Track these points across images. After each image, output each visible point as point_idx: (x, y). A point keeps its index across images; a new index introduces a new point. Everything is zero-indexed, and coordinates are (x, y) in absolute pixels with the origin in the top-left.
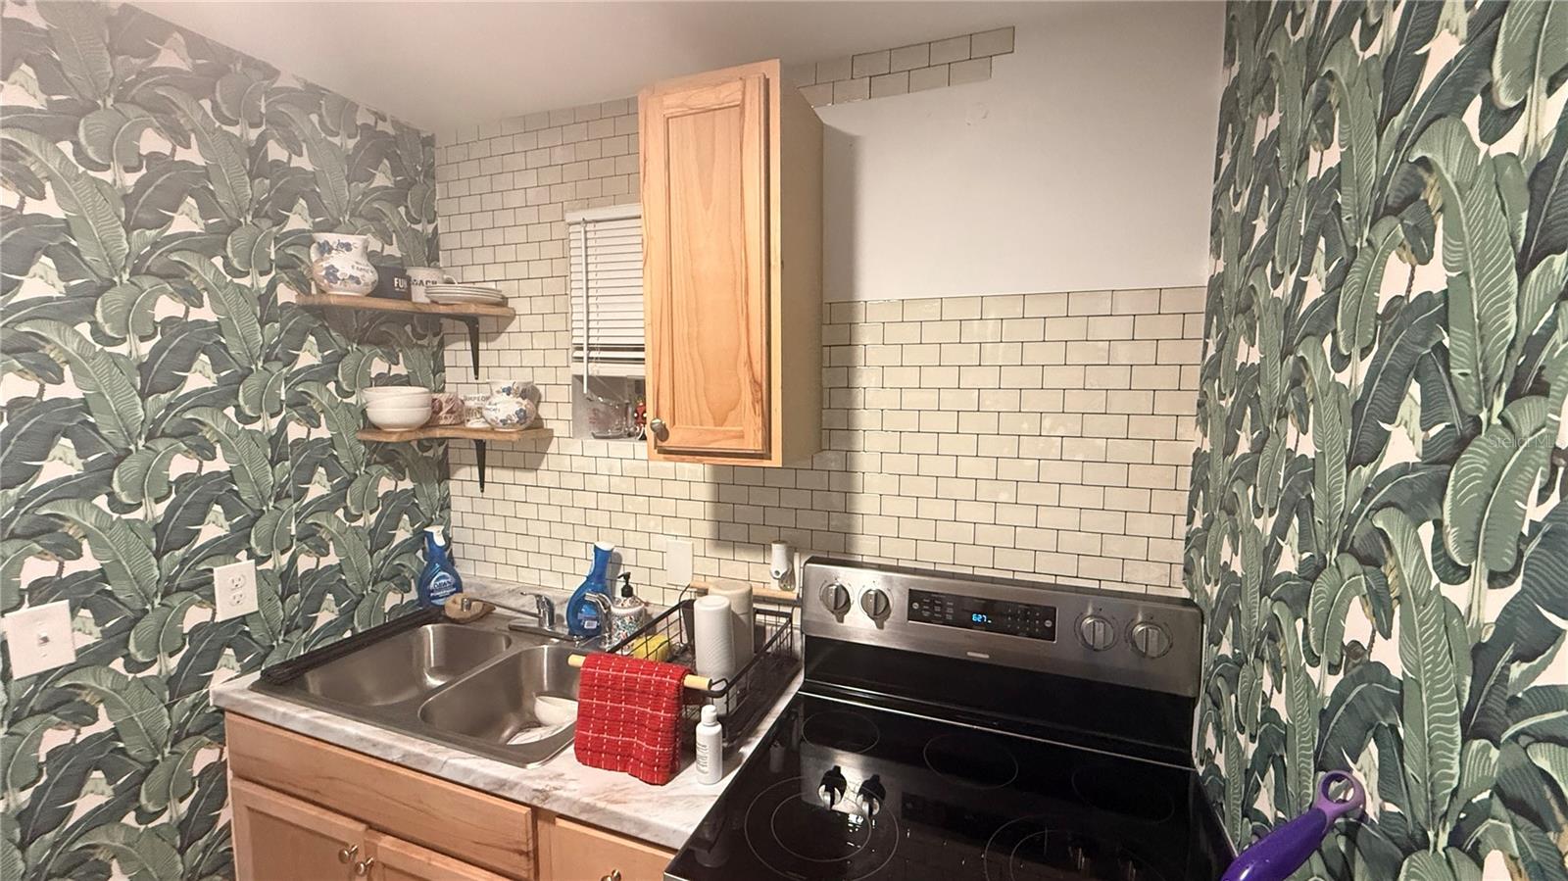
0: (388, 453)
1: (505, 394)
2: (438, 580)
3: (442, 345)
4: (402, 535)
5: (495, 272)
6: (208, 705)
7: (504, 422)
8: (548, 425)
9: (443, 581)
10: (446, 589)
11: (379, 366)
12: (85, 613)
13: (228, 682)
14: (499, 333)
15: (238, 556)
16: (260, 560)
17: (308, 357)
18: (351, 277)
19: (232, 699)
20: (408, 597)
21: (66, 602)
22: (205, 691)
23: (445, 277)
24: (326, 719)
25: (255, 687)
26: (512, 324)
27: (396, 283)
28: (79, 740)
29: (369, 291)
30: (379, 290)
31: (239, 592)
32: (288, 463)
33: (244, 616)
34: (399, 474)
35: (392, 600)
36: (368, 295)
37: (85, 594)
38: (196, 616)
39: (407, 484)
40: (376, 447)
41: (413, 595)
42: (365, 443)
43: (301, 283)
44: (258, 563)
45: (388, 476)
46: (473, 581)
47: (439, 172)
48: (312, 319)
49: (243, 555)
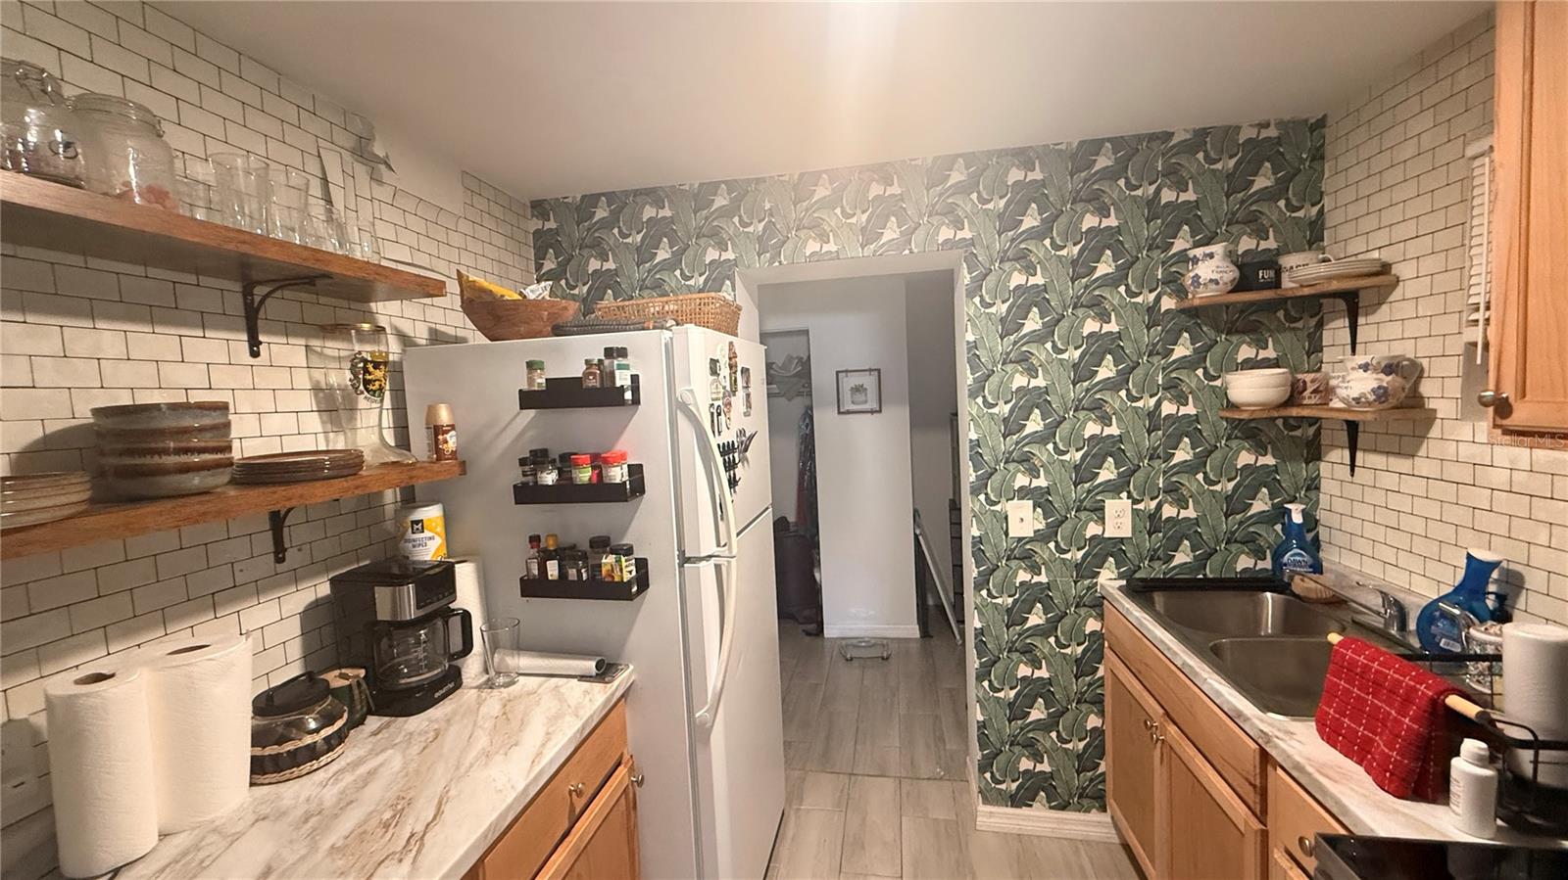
0: (1251, 429)
1: (1361, 371)
2: (1292, 556)
3: (1320, 325)
4: (1260, 505)
5: (1380, 238)
6: (1096, 591)
7: (1357, 400)
8: (1431, 405)
9: (1298, 558)
10: (1301, 567)
11: (1246, 352)
12: (1039, 510)
13: (1108, 579)
14: (1380, 304)
15: (1121, 495)
16: (1135, 502)
17: (1182, 350)
18: (1211, 281)
19: (1108, 591)
20: (1261, 565)
21: (1031, 502)
22: (1095, 581)
23: (1321, 256)
24: (1148, 621)
25: (1120, 588)
26: (1394, 293)
27: (1261, 275)
28: (1033, 582)
29: (1230, 288)
30: (1240, 286)
31: (1120, 520)
32: (1160, 432)
33: (1122, 539)
34: (1260, 449)
35: (1244, 562)
36: (1230, 292)
37: (1041, 499)
38: (1093, 529)
39: (1269, 460)
40: (1239, 424)
41: (1267, 564)
42: (1227, 419)
43: (1181, 292)
44: (1133, 503)
45: (1248, 450)
46: (1334, 567)
47: (1328, 151)
48: (1188, 319)
49: (1124, 495)
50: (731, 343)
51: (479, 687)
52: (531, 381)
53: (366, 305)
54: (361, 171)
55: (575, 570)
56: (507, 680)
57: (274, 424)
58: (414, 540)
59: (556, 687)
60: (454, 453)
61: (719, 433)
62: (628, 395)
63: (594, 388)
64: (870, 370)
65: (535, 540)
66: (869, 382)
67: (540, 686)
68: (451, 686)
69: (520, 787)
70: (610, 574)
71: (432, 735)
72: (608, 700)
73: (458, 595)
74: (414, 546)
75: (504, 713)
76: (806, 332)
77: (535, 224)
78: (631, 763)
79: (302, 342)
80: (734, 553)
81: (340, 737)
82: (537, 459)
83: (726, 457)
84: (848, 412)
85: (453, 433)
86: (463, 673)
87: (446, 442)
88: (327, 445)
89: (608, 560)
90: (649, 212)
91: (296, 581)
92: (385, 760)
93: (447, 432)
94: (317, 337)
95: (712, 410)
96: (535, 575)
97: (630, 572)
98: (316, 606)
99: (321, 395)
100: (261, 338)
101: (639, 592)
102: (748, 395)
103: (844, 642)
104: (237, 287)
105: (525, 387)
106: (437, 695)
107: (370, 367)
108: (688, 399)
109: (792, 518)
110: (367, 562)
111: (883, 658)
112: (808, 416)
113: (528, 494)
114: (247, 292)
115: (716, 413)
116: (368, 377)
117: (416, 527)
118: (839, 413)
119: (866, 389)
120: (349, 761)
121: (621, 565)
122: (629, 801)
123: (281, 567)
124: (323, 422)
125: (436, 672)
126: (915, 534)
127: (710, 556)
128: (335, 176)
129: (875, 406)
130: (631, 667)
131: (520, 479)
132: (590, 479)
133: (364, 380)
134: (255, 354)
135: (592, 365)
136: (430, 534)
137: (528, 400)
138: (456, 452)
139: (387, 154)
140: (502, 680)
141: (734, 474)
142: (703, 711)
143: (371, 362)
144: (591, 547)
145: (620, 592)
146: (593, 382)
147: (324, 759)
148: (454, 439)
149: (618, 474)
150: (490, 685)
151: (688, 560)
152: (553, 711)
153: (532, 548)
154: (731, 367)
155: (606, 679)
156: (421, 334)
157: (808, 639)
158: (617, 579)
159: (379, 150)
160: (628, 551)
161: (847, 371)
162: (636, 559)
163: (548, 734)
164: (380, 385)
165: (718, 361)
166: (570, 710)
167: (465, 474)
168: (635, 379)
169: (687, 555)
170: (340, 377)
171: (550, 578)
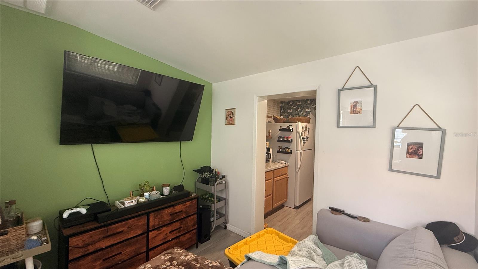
55: (283, 150)
61: (303, 136)
62: (291, 130)
63: (288, 129)
70: (287, 151)
73: (270, 151)
77: (281, 105)
78: (287, 175)
82: (280, 137)
83: (304, 139)
86: (270, 160)
87: (270, 134)
90: (298, 104)
95: (302, 133)
101: (291, 154)
105: (280, 129)
108: (299, 131)
113: (279, 141)
122: (287, 180)
127: (300, 151)
130: (289, 164)
132: (286, 140)
135: (288, 126)
136: (267, 145)
141: (305, 142)
142: (297, 170)
144: (286, 148)
145: (288, 153)
149: (289, 139)
153: (279, 147)
154: (306, 127)
162: (291, 150)
165: (303, 127)
167: (272, 138)
169: (297, 150)
171: (280, 151)
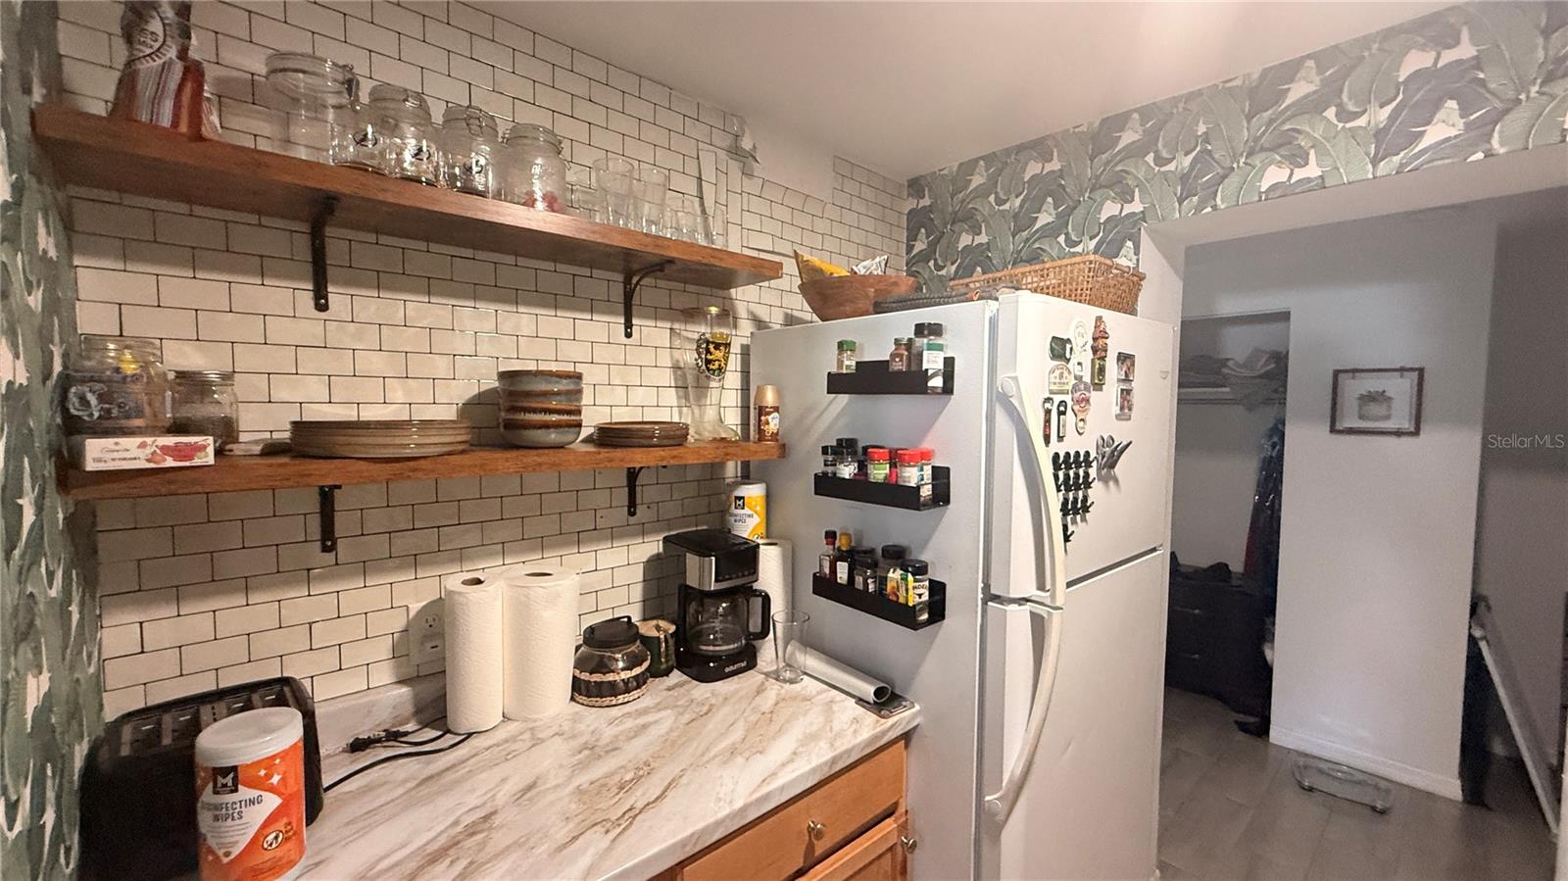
50: (1099, 319)
51: (767, 675)
52: (840, 363)
53: (726, 291)
54: (734, 167)
55: (861, 578)
56: (793, 676)
57: (638, 396)
58: (736, 515)
59: (832, 701)
60: (775, 436)
61: (1060, 438)
62: (937, 382)
63: (900, 372)
64: (1402, 370)
65: (831, 536)
66: (1400, 389)
67: (819, 693)
68: (743, 664)
69: (738, 804)
70: (896, 592)
71: (705, 709)
72: (876, 738)
73: (760, 575)
74: (735, 521)
75: (772, 712)
76: (1284, 316)
77: (910, 204)
78: (904, 819)
79: (668, 325)
80: (1058, 604)
81: (640, 682)
82: (844, 448)
83: (1071, 473)
84: (1351, 431)
85: (776, 414)
86: (758, 654)
87: (768, 423)
88: (680, 418)
89: (895, 575)
90: (1033, 169)
91: (643, 534)
92: (661, 719)
93: (769, 414)
94: (678, 321)
95: (1047, 405)
96: (825, 574)
97: (920, 596)
98: (656, 558)
99: (679, 373)
100: (634, 322)
101: (931, 621)
102: (1126, 393)
103: (1302, 761)
104: (620, 278)
105: (834, 370)
106: (727, 670)
107: (711, 347)
108: (1011, 389)
109: (1237, 565)
110: (705, 527)
111: (1374, 808)
112: (1278, 433)
113: (827, 485)
114: (627, 281)
115: (1054, 413)
116: (709, 357)
117: (738, 502)
118: (1333, 430)
119: (1390, 398)
120: (638, 707)
121: (907, 585)
122: (899, 863)
123: (633, 520)
124: (679, 397)
125: (732, 646)
126: (1470, 636)
127: (1027, 600)
128: (709, 175)
129: (1407, 425)
130: (917, 707)
131: (820, 468)
132: (886, 478)
133: (706, 359)
134: (628, 335)
135: (900, 344)
136: (750, 512)
137: (837, 384)
138: (777, 434)
139: (754, 146)
140: (788, 675)
141: (1085, 499)
142: (995, 796)
143: (713, 343)
144: (883, 555)
145: (904, 616)
146: (898, 366)
147: (621, 698)
148: (777, 421)
150: (776, 676)
151: (996, 598)
152: (814, 728)
153: (827, 544)
154: (1095, 350)
155: (883, 712)
156: (776, 319)
157: (1241, 736)
158: (902, 600)
159: (746, 144)
160: (920, 570)
161: (1355, 371)
162: (931, 581)
163: (795, 753)
164: (720, 365)
165: (1069, 341)
166: (829, 734)
167: (784, 457)
168: (949, 363)
169: (994, 591)
170: (689, 357)
171: (839, 581)
